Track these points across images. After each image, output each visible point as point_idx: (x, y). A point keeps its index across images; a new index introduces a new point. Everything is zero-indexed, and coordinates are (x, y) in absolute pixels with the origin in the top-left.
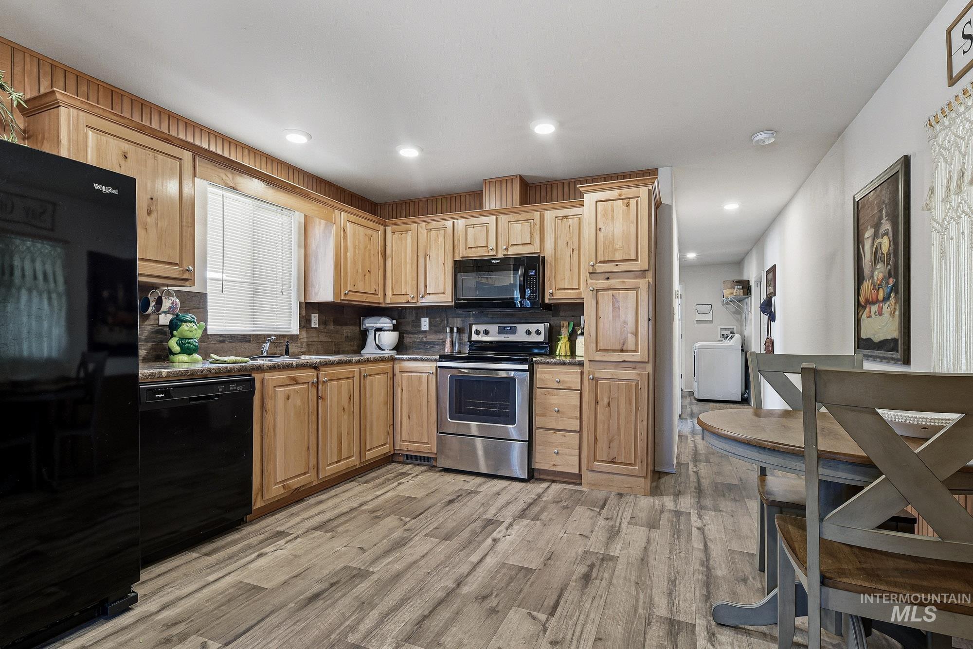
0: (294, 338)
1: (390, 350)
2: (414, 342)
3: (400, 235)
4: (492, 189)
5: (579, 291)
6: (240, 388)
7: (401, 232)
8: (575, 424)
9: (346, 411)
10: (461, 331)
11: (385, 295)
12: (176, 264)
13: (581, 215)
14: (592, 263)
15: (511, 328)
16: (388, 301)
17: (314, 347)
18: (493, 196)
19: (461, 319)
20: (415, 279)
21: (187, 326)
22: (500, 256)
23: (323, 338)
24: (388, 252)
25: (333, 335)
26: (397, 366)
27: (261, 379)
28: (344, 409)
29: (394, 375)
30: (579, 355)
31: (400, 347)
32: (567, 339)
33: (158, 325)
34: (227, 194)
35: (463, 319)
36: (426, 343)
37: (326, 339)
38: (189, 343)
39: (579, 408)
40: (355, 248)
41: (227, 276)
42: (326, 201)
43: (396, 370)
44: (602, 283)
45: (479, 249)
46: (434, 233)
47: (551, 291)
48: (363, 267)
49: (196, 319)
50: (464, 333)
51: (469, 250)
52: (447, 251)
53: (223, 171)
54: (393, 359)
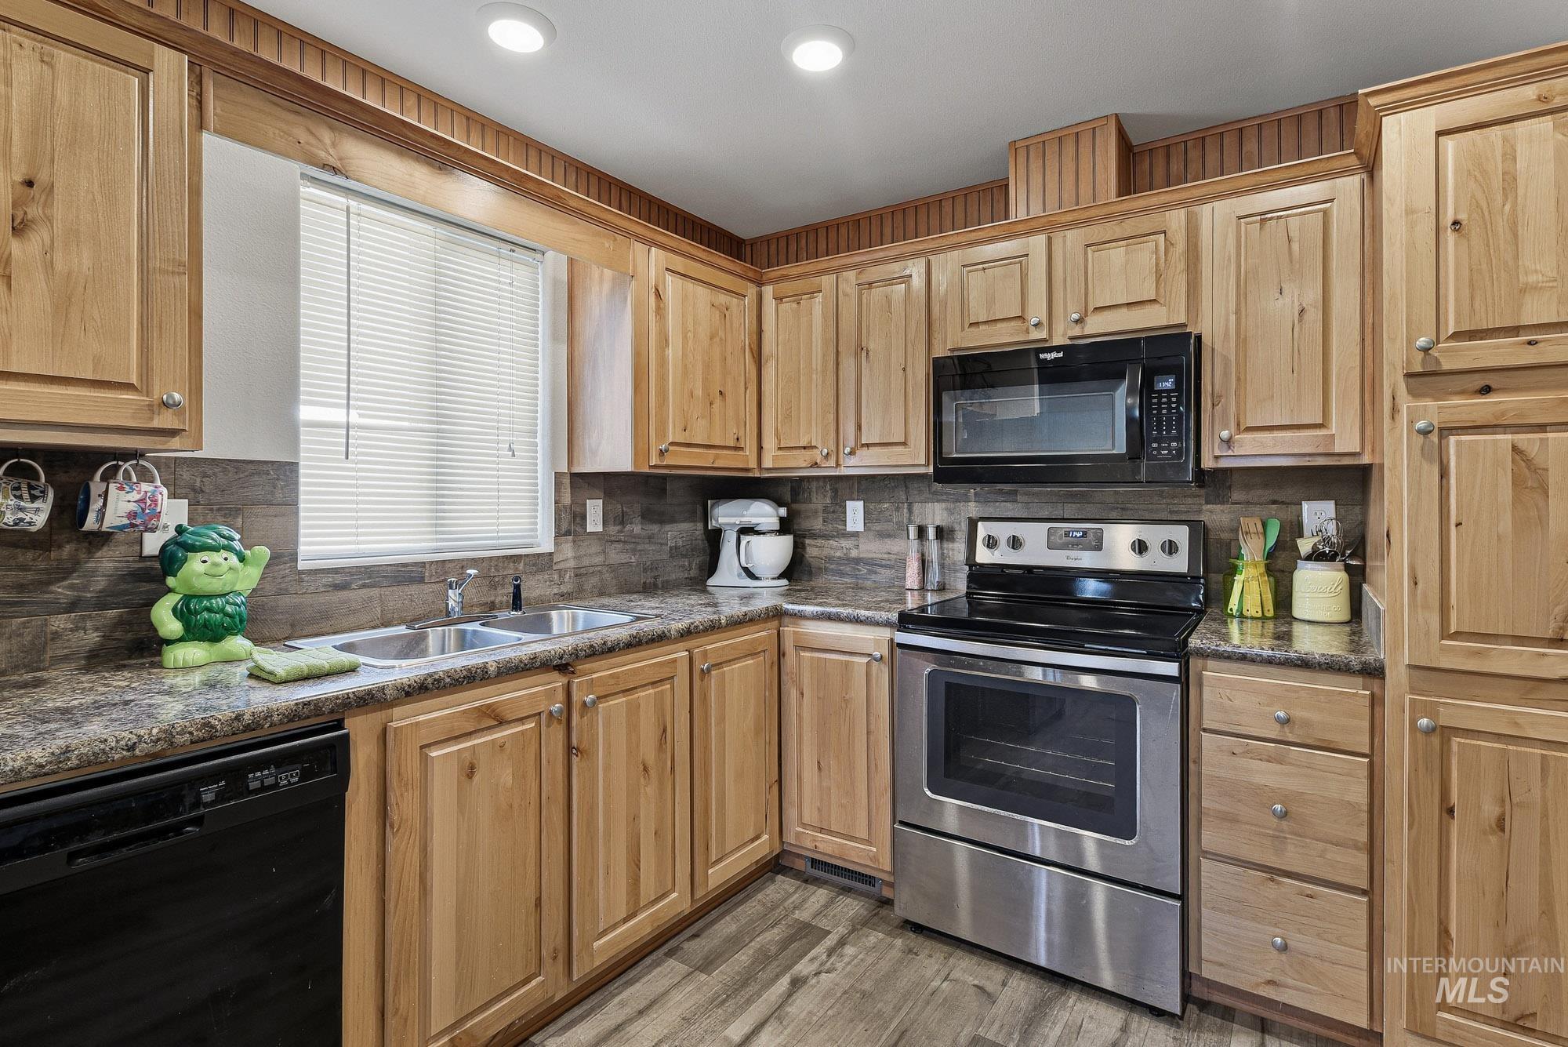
0: (541, 563)
1: (773, 579)
2: (829, 559)
3: (794, 305)
4: (1035, 165)
5: (1323, 432)
6: (290, 778)
7: (797, 297)
8: (1352, 866)
9: (653, 773)
10: (945, 533)
11: (760, 448)
12: (129, 387)
13: (1332, 200)
14: (1422, 341)
15: (1085, 534)
16: (768, 463)
17: (594, 580)
18: (1036, 179)
19: (944, 505)
20: (833, 410)
21: (204, 562)
22: (1058, 341)
23: (616, 556)
24: (768, 346)
25: (639, 547)
26: (788, 630)
27: (380, 728)
28: (645, 769)
29: (781, 654)
30: (1307, 617)
31: (795, 571)
32: (1262, 569)
33: (141, 556)
34: (363, 206)
35: (951, 505)
36: (857, 561)
37: (623, 558)
38: (209, 610)
39: (1365, 816)
40: (685, 337)
41: (361, 416)
42: (610, 217)
43: (787, 644)
44: (1463, 406)
45: (999, 325)
46: (878, 292)
47: (1225, 434)
48: (706, 382)
49: (237, 536)
50: (953, 540)
51: (972, 329)
52: (911, 336)
53: (300, 119)
54: (777, 615)
